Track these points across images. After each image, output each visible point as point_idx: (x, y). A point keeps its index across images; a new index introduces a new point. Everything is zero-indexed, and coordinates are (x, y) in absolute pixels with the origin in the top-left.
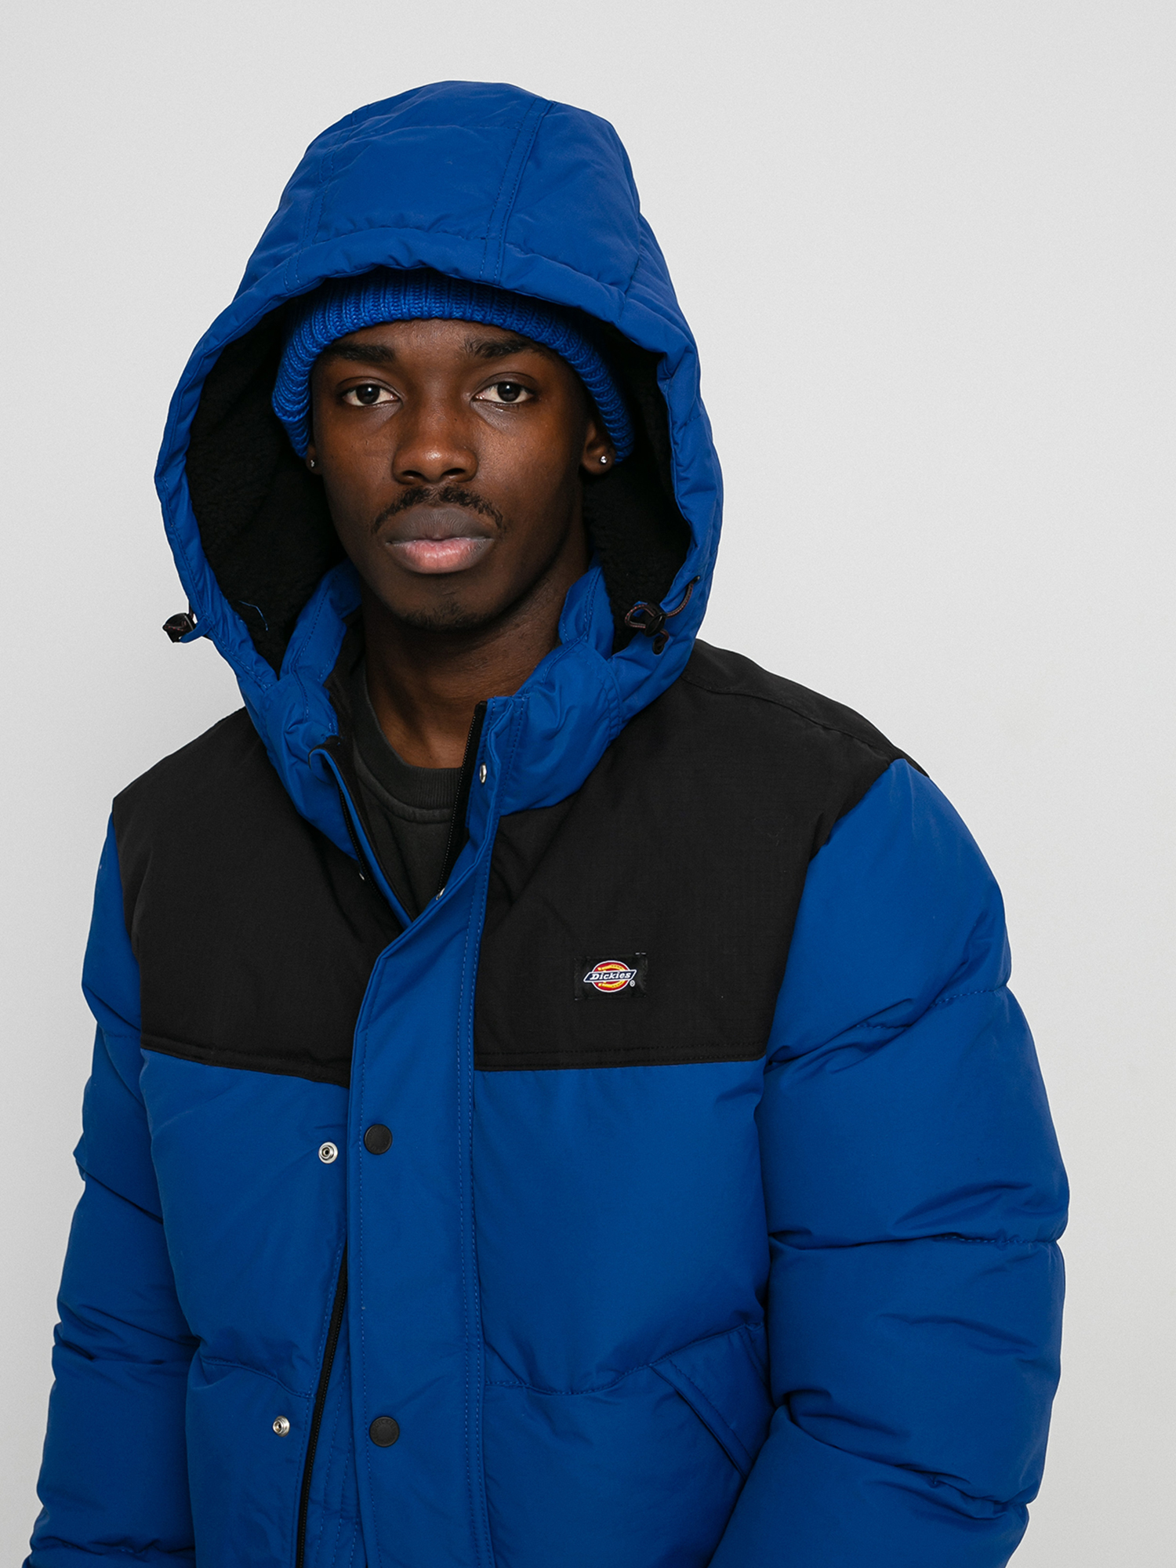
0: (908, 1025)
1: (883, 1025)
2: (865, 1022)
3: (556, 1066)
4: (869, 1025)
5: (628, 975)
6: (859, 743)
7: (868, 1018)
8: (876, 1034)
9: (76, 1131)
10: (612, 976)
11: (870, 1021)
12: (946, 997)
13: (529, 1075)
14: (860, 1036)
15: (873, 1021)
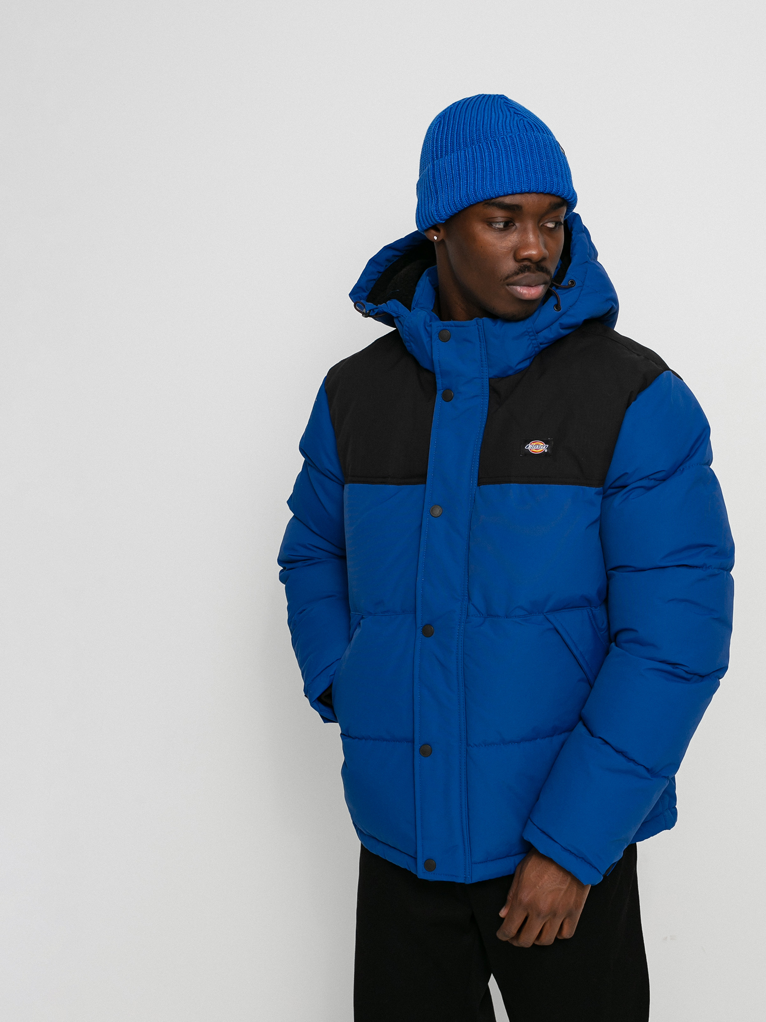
0: (664, 480)
1: (655, 479)
2: (647, 477)
3: (510, 482)
4: (649, 479)
5: (544, 447)
6: (651, 361)
7: (650, 476)
8: (652, 483)
9: (290, 492)
10: (537, 447)
11: (650, 477)
12: (681, 468)
13: (498, 486)
14: (644, 483)
15: (651, 477)
